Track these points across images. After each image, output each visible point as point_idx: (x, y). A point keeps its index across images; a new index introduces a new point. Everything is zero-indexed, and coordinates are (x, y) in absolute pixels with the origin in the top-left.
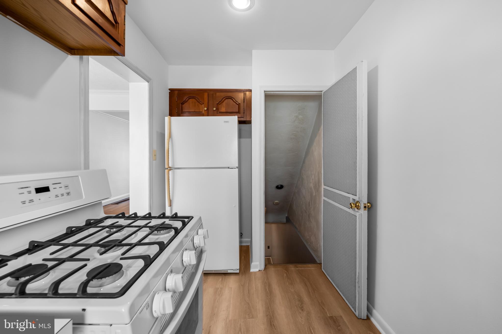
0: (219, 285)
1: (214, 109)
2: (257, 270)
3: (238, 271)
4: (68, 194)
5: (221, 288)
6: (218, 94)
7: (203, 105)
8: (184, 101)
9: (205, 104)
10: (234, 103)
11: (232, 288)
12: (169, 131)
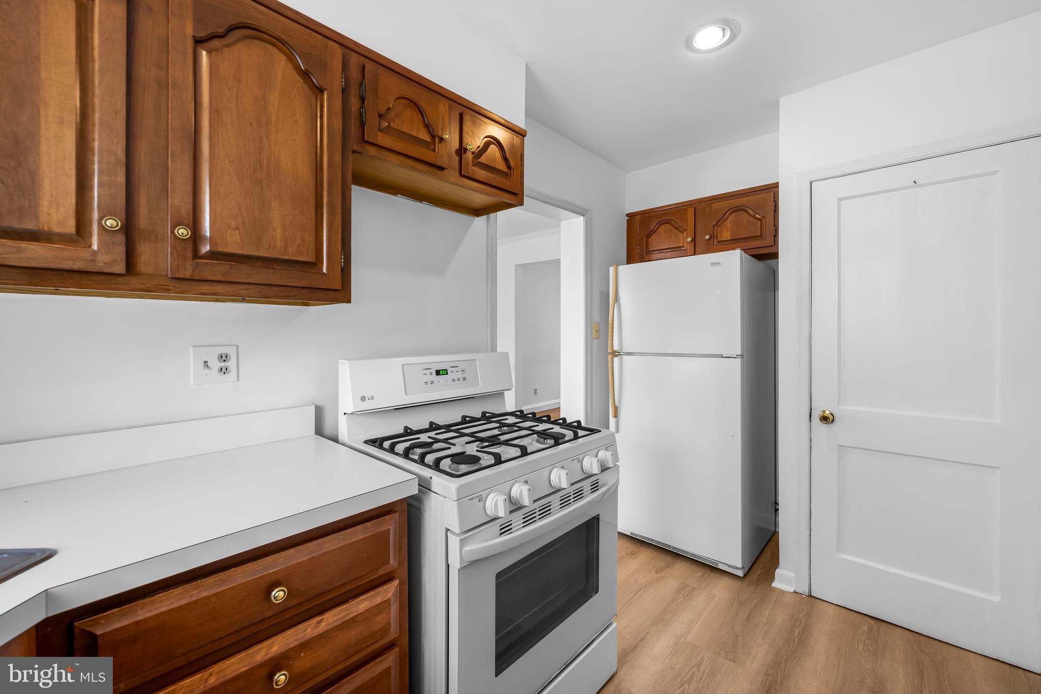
0: (692, 581)
1: (707, 237)
2: (791, 589)
3: (740, 573)
4: (464, 379)
5: (694, 589)
6: (715, 206)
7: (685, 233)
8: (650, 230)
9: (688, 230)
10: (752, 219)
11: (715, 596)
12: (614, 289)
